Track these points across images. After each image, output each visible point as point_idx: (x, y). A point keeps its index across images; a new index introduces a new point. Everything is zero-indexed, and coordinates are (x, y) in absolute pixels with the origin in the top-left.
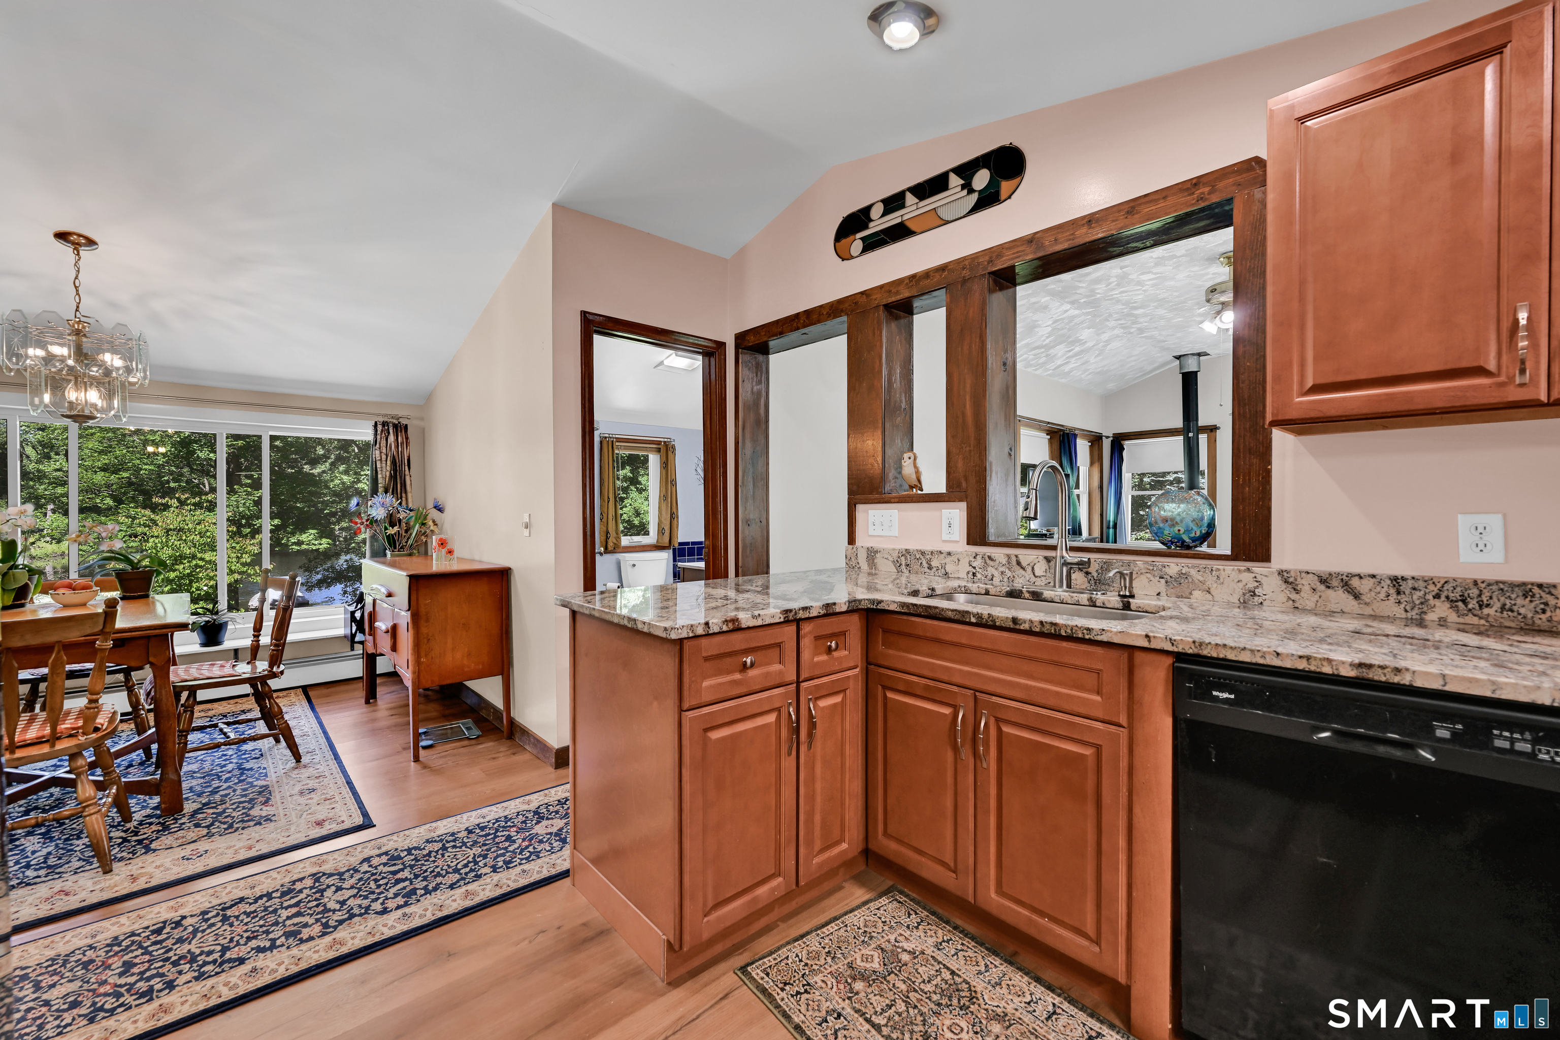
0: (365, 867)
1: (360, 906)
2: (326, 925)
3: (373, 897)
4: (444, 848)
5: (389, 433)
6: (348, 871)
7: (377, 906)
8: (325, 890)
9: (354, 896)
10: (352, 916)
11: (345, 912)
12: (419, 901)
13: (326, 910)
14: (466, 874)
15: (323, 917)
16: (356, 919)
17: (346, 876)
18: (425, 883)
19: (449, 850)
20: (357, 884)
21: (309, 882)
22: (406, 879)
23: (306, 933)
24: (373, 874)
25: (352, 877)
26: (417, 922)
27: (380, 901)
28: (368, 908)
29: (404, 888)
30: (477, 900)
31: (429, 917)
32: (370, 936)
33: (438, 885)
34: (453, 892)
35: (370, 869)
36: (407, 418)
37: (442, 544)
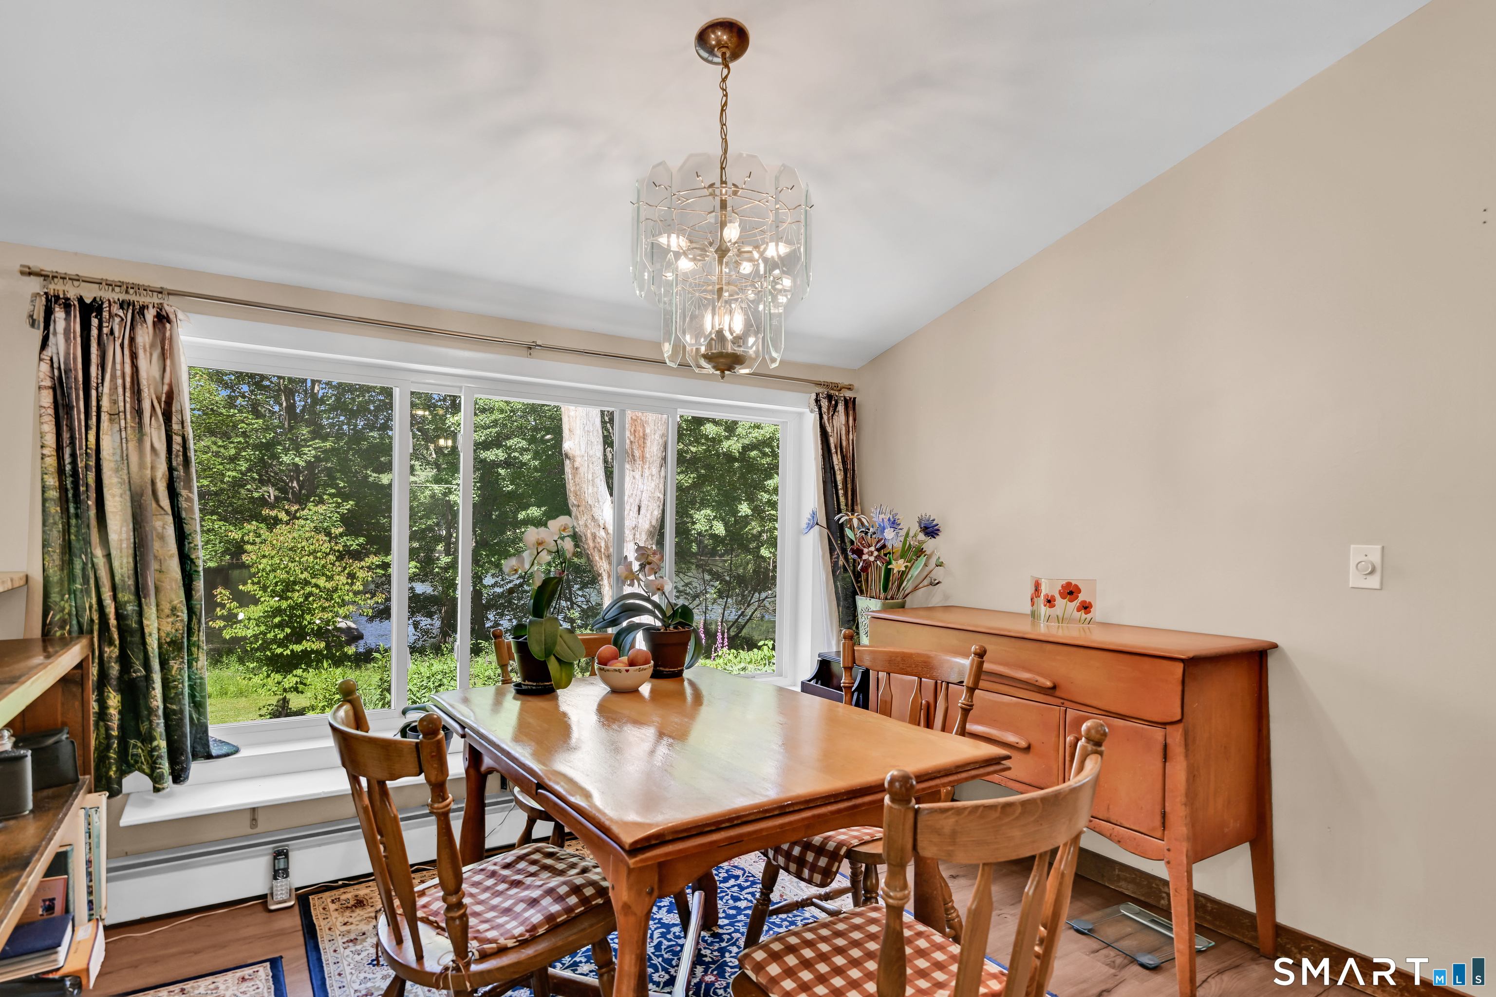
5: (835, 410)
36: (849, 389)
37: (1071, 593)
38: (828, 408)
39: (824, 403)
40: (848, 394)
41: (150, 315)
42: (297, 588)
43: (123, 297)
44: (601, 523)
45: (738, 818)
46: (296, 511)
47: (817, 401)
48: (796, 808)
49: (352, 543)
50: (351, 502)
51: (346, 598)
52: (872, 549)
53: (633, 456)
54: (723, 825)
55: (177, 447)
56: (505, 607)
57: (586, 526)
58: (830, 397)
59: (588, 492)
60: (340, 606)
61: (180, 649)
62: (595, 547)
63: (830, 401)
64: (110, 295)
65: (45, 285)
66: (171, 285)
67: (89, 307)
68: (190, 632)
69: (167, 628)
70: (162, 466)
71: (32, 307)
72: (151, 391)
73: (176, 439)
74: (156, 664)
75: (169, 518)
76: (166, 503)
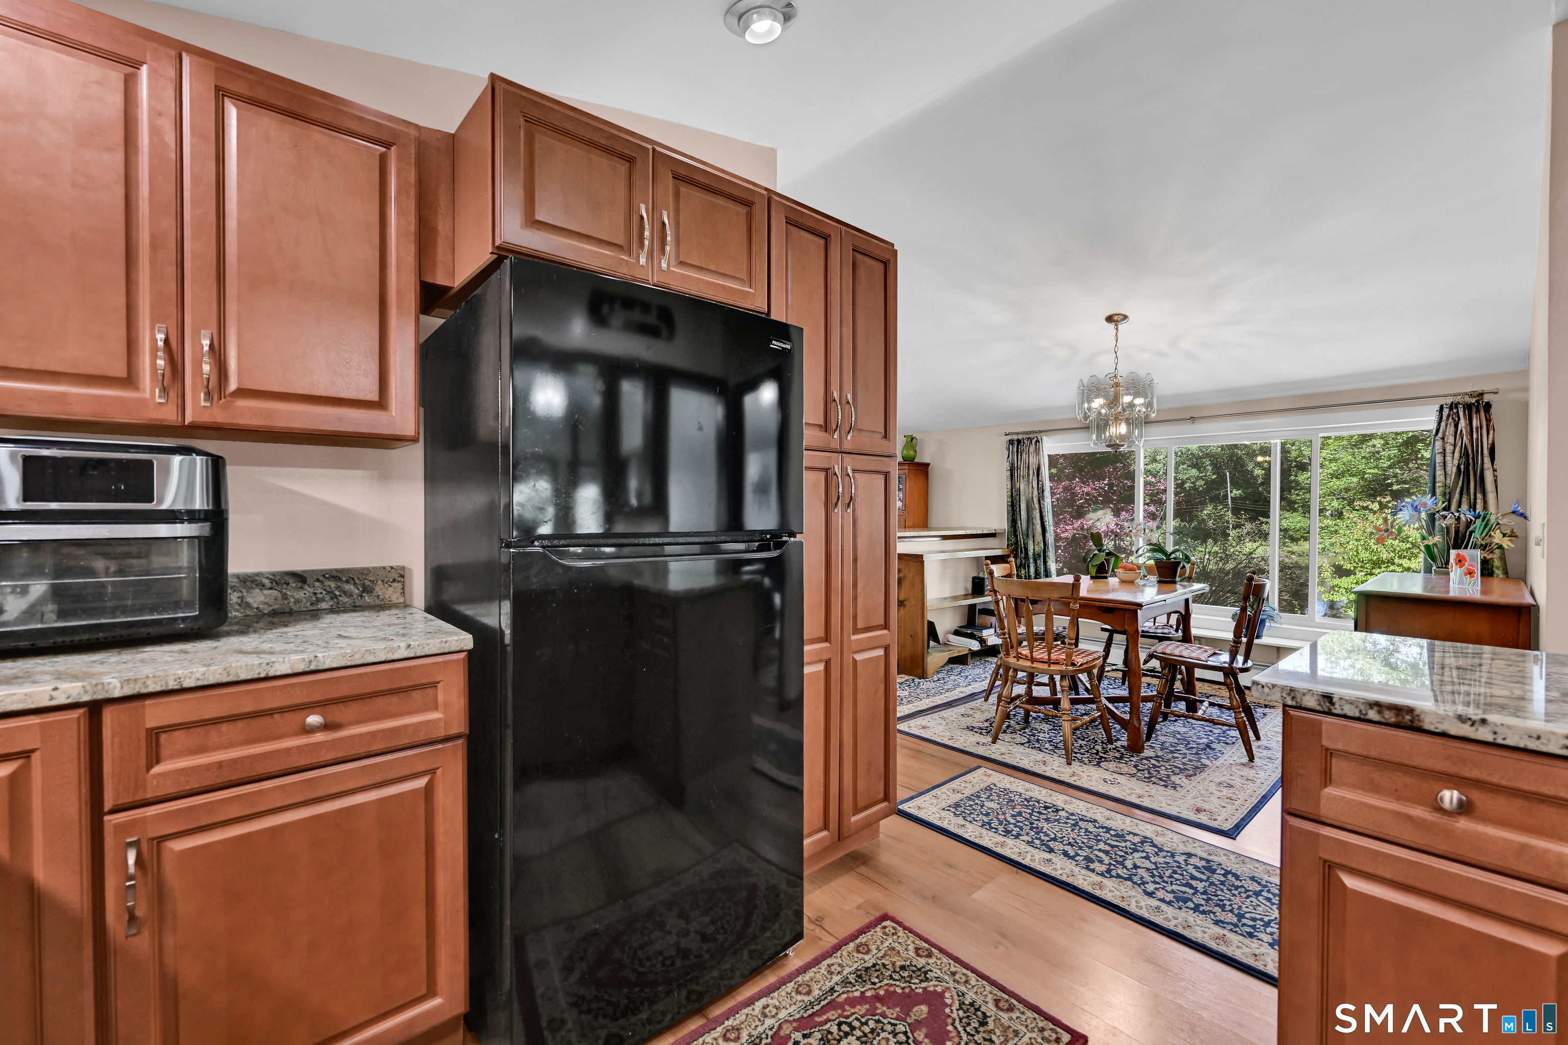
0: (1181, 859)
1: (1142, 878)
2: (1109, 871)
3: (1157, 879)
4: (1257, 894)
5: (1458, 417)
6: (1168, 852)
7: (1151, 887)
8: (1138, 851)
9: (1148, 869)
10: (1129, 879)
11: (1129, 873)
12: (1180, 908)
13: (1122, 864)
14: (1244, 925)
15: (1114, 865)
16: (1129, 883)
17: (1162, 854)
18: (1203, 902)
19: (1260, 898)
20: (1160, 864)
21: (1137, 839)
22: (1195, 889)
23: (1096, 866)
24: (1179, 867)
25: (1164, 857)
26: (1158, 920)
27: (1157, 886)
28: (1144, 883)
29: (1185, 893)
30: (1222, 949)
31: (1171, 925)
32: (1121, 899)
33: (1210, 912)
34: (1212, 926)
35: (1183, 862)
36: (1494, 393)
37: (1460, 561)
38: (1449, 416)
39: (1446, 412)
41: (1033, 442)
43: (1028, 436)
47: (1441, 410)
55: (1040, 486)
58: (1452, 406)
61: (1040, 557)
63: (1451, 409)
64: (1025, 436)
65: (1009, 437)
66: (1041, 429)
67: (1019, 441)
68: (1045, 552)
69: (1036, 549)
70: (1036, 493)
71: (1005, 445)
72: (1033, 467)
73: (1040, 483)
74: (1031, 561)
75: (1038, 511)
76: (1037, 506)
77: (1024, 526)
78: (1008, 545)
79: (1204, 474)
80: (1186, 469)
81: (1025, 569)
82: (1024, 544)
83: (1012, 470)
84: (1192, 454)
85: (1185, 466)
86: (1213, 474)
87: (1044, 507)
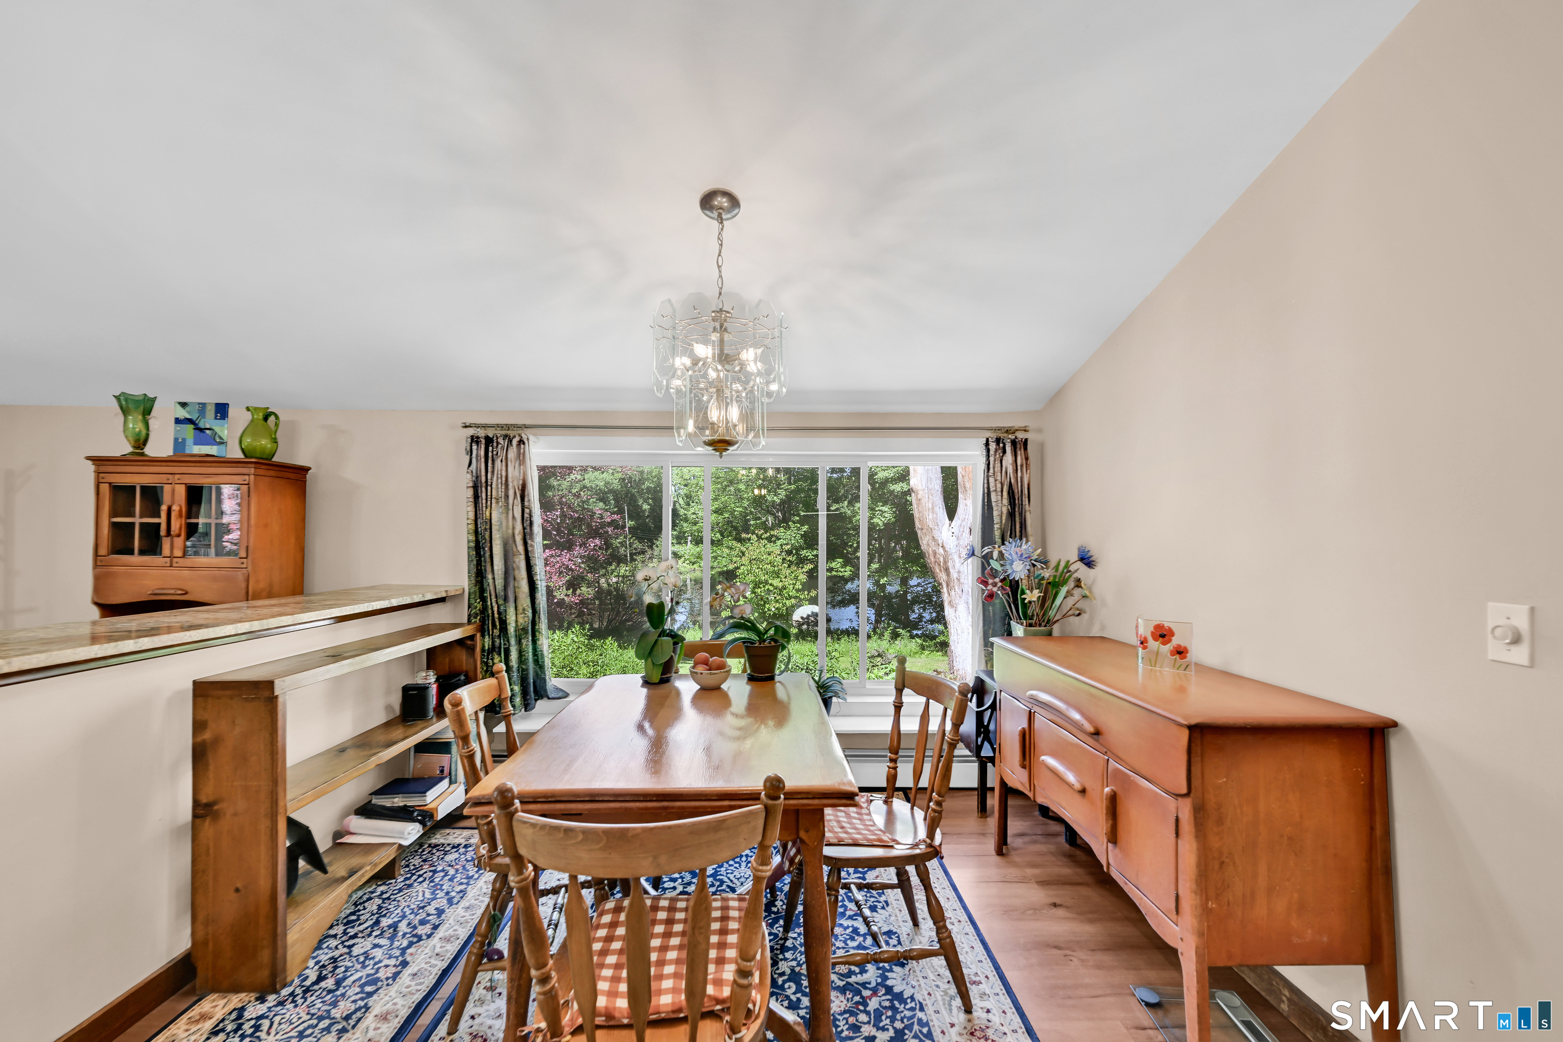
5: (1004, 452)
36: (1025, 431)
37: (1163, 636)
38: (996, 451)
39: (993, 446)
40: (1021, 435)
42: (761, 586)
43: (504, 432)
44: (940, 542)
45: (552, 797)
46: (761, 535)
47: (987, 444)
48: (605, 799)
49: (809, 554)
50: (806, 527)
51: (791, 594)
52: (997, 580)
53: (965, 487)
54: (539, 800)
55: (526, 515)
56: (927, 603)
57: (928, 545)
58: (998, 441)
59: (929, 518)
60: (787, 599)
61: (527, 633)
62: (935, 562)
63: (998, 444)
64: (499, 432)
65: (471, 432)
66: (527, 422)
67: (489, 440)
68: (534, 623)
69: (521, 620)
70: (519, 527)
71: (465, 445)
72: (514, 485)
73: (527, 511)
74: (513, 641)
75: (523, 557)
76: (521, 548)
77: (500, 582)
78: (469, 616)
79: (608, 507)
80: (595, 502)
81: (500, 654)
82: (499, 613)
83: (476, 488)
84: (599, 489)
85: (594, 500)
86: (615, 507)
87: (533, 551)
